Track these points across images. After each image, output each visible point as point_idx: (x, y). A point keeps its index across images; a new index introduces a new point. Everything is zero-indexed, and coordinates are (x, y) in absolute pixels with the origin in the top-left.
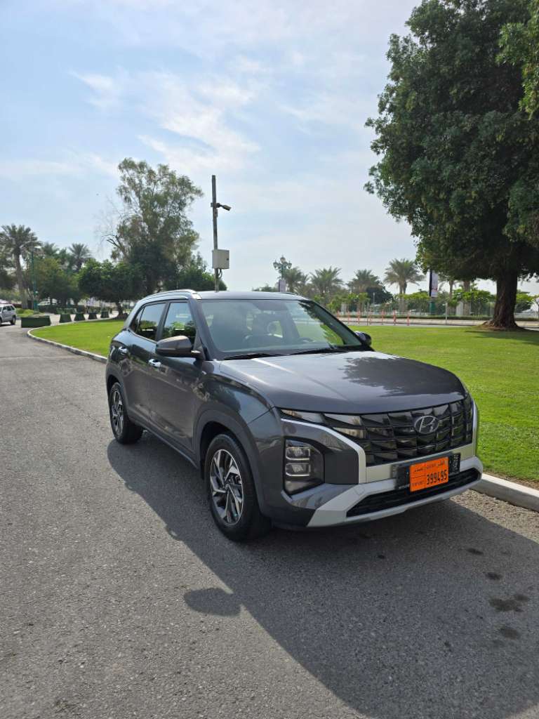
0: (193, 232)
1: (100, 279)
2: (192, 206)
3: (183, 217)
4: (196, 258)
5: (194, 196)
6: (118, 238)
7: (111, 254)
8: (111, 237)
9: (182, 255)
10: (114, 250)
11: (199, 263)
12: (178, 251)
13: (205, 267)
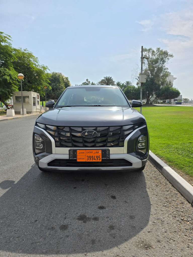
0: (168, 72)
1: (130, 92)
2: (168, 62)
3: (164, 66)
4: (169, 82)
5: (169, 58)
6: (139, 77)
7: (137, 83)
8: (136, 77)
9: (163, 81)
10: (138, 82)
11: (170, 84)
12: (161, 80)
13: (172, 85)
